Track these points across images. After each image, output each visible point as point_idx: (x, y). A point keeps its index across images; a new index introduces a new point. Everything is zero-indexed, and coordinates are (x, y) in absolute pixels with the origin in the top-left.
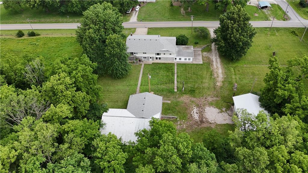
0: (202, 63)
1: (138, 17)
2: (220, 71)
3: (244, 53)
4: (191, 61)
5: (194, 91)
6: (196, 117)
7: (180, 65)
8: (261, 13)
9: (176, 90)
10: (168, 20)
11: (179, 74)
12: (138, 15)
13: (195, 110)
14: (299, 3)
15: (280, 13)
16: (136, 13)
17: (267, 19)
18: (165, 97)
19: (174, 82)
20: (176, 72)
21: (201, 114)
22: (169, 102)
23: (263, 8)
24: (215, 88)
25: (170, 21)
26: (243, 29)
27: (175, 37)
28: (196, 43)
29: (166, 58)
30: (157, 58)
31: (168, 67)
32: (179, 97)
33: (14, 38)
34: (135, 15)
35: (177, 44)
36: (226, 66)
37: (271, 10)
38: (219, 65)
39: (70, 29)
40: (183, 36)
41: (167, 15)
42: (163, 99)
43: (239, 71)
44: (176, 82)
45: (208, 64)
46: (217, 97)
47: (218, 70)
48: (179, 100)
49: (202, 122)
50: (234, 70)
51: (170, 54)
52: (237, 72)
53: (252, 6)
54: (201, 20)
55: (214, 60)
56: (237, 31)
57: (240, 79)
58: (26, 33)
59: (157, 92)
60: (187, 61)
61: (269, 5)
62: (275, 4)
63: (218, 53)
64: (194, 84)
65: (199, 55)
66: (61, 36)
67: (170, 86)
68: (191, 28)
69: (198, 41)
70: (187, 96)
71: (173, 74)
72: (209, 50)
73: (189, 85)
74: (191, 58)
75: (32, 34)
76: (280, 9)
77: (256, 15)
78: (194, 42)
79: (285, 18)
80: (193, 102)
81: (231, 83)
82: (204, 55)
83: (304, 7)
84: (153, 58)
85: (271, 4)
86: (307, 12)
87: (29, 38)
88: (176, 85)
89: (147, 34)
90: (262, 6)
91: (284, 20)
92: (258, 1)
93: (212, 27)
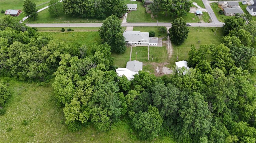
0: (162, 46)
1: (127, 20)
2: (171, 50)
3: (184, 41)
4: (157, 45)
5: (158, 60)
6: (158, 71)
7: (151, 47)
8: (197, 18)
9: (149, 60)
10: (144, 21)
11: (150, 52)
14: (219, 11)
15: (207, 17)
17: (199, 21)
18: (144, 63)
20: (149, 51)
21: (161, 70)
22: (146, 65)
23: (198, 15)
24: (168, 59)
25: (145, 22)
26: (182, 29)
27: (148, 33)
28: (159, 36)
29: (144, 44)
30: (139, 44)
31: (145, 48)
32: (151, 63)
33: (60, 32)
34: (125, 18)
35: (149, 36)
36: (174, 48)
37: (203, 16)
38: (171, 48)
39: (89, 27)
40: (153, 32)
41: (143, 18)
42: (143, 64)
43: (180, 50)
44: (149, 56)
45: (165, 46)
46: (169, 62)
47: (170, 50)
48: (150, 64)
49: (161, 73)
50: (178, 50)
51: (146, 42)
52: (179, 51)
53: (192, 13)
54: (162, 22)
55: (168, 45)
56: (180, 30)
57: (180, 54)
58: (66, 29)
59: (139, 60)
60: (155, 45)
61: (202, 13)
62: (205, 12)
63: (170, 41)
64: (158, 57)
65: (161, 42)
66: (85, 31)
67: (146, 58)
68: (157, 27)
69: (160, 34)
70: (154, 62)
71: (147, 52)
72: (166, 39)
73: (155, 57)
74: (157, 44)
75: (70, 30)
76: (208, 15)
77: (194, 19)
78: (158, 35)
79: (209, 21)
80: (157, 65)
81: (176, 56)
82: (163, 42)
83: (221, 14)
84: (137, 43)
85: (203, 12)
86: (223, 17)
87: (68, 32)
88: (149, 57)
89: (133, 31)
90: (197, 14)
91: (208, 22)
92: (196, 10)
93: (168, 26)
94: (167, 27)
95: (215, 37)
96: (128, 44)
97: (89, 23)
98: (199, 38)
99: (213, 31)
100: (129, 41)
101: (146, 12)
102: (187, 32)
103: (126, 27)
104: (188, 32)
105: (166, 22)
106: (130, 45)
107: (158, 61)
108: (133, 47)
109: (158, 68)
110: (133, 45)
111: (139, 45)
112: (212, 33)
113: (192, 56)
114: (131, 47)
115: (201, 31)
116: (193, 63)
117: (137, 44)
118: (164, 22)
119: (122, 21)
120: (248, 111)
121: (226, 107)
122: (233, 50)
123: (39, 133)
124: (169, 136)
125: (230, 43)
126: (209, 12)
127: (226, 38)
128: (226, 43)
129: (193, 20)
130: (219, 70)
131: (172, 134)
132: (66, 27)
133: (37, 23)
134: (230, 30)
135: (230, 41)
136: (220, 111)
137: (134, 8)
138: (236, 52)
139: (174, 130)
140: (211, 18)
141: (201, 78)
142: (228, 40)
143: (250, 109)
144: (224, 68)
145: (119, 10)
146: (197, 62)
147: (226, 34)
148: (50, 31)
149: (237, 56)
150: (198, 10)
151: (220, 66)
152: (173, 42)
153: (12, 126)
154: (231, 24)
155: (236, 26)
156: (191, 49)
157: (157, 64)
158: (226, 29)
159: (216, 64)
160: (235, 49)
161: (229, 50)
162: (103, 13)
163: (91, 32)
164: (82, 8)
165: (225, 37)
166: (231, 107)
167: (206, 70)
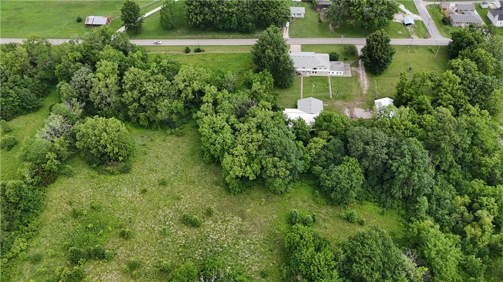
0: (351, 76)
1: (289, 33)
2: (366, 83)
3: (386, 68)
4: (342, 74)
6: (348, 115)
7: (333, 78)
8: (405, 31)
9: (331, 97)
10: (318, 36)
11: (333, 85)
12: (289, 31)
13: (347, 110)
14: (443, 20)
15: (422, 30)
16: (286, 29)
17: (409, 36)
18: (324, 102)
19: (329, 92)
20: (330, 83)
21: (351, 113)
22: (327, 105)
23: (407, 25)
24: (361, 96)
25: (320, 38)
26: (384, 49)
27: (328, 55)
28: (346, 59)
29: (321, 72)
30: (313, 72)
31: (324, 79)
32: (335, 102)
33: (182, 54)
34: (286, 31)
35: (330, 60)
36: (371, 79)
37: (415, 27)
38: (365, 78)
39: (230, 46)
40: (335, 53)
41: (316, 31)
43: (381, 82)
44: (331, 91)
45: (356, 76)
46: (363, 101)
47: (364, 81)
48: (333, 104)
49: (352, 117)
50: (377, 81)
51: (325, 69)
52: (379, 83)
53: (397, 23)
54: (348, 37)
55: (361, 73)
56: (381, 50)
57: (381, 88)
58: (192, 49)
59: (318, 98)
60: (339, 74)
61: (413, 23)
62: (419, 21)
63: (364, 68)
64: (345, 92)
65: (348, 69)
66: (224, 52)
67: (327, 94)
68: (341, 45)
69: (347, 57)
70: (341, 101)
71: (328, 85)
72: (357, 65)
73: (342, 93)
74: (342, 72)
75: (198, 51)
76: (424, 25)
77: (400, 32)
78: (344, 58)
79: (426, 35)
80: (345, 105)
81: (374, 92)
82: (352, 70)
83: (446, 24)
84: (310, 71)
85: (415, 21)
86: (448, 30)
87: (196, 53)
88: (331, 93)
89: (302, 51)
90: (406, 23)
91: (425, 38)
92: (404, 17)
93: (360, 44)
94: (356, 46)
95: (436, 62)
96: (297, 72)
97: (228, 38)
98: (409, 64)
99: (433, 53)
100: (297, 68)
101: (320, 21)
102: (392, 54)
103: (290, 45)
104: (394, 53)
105: (354, 37)
106: (299, 74)
107: (346, 98)
108: (304, 77)
110: (304, 75)
111: (314, 74)
112: (431, 55)
113: (402, 90)
114: (301, 77)
115: (413, 52)
116: (404, 101)
117: (310, 73)
118: (351, 37)
119: (282, 35)
120: (485, 166)
121: (454, 161)
122: (466, 81)
123: (187, 196)
124: (372, 200)
125: (461, 70)
126: (426, 20)
127: (454, 62)
128: (455, 70)
129: (400, 34)
130: (444, 109)
131: (376, 197)
132: (191, 46)
133: (142, 38)
134: (461, 51)
135: (460, 67)
136: (444, 167)
137: (301, 14)
138: (470, 83)
139: (379, 192)
140: (429, 31)
141: (417, 120)
142: (457, 66)
143: (488, 163)
144: (451, 106)
145: (277, 17)
146: (409, 98)
147: (454, 56)
148: (166, 52)
149: (470, 88)
150: (406, 16)
151: (445, 104)
152: (369, 69)
154: (462, 41)
155: (470, 43)
156: (401, 78)
157: (345, 103)
158: (454, 48)
159: (440, 101)
160: (468, 79)
161: (459, 80)
162: (252, 22)
163: (232, 54)
164: (217, 14)
165: (453, 60)
166: (461, 161)
167: (424, 110)
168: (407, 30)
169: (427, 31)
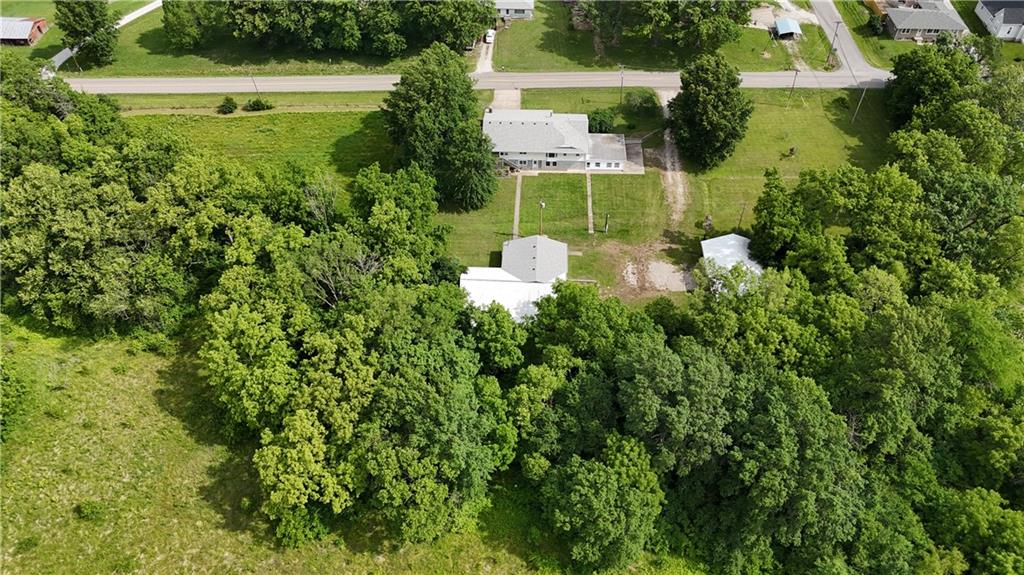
0: (642, 172)
1: (493, 59)
2: (680, 190)
3: (730, 151)
4: (621, 168)
5: (628, 231)
6: (632, 280)
7: (598, 178)
8: (778, 51)
9: (591, 231)
10: (566, 67)
11: (597, 197)
12: (494, 56)
14: (869, 23)
15: (821, 48)
16: (488, 48)
17: (788, 66)
18: (571, 244)
19: (587, 215)
20: (589, 193)
21: (641, 275)
22: (580, 254)
23: (783, 36)
24: (669, 225)
25: (570, 71)
26: (725, 103)
27: (586, 116)
28: (631, 128)
29: (568, 164)
30: (548, 164)
31: (574, 183)
32: (600, 245)
33: (216, 115)
34: (487, 53)
35: (590, 132)
36: (692, 180)
37: (802, 43)
38: (679, 178)
39: (339, 93)
40: (604, 113)
41: (562, 54)
42: (569, 249)
43: (718, 189)
44: (590, 214)
45: (656, 174)
46: (673, 242)
47: (677, 187)
48: (598, 249)
49: (643, 288)
50: (709, 186)
51: (578, 155)
52: (714, 191)
53: (760, 30)
54: (639, 69)
55: (669, 165)
56: (715, 107)
57: (718, 205)
58: (241, 102)
59: (555, 234)
60: (613, 168)
61: (797, 30)
62: (813, 25)
63: (676, 151)
64: (627, 217)
65: (637, 154)
66: (323, 109)
67: (580, 223)
68: (620, 89)
69: (633, 122)
70: (615, 242)
71: (584, 198)
72: (658, 143)
73: (618, 220)
74: (621, 163)
75: (257, 106)
76: (824, 38)
77: (767, 55)
78: (625, 126)
79: (831, 64)
80: (625, 253)
81: (700, 215)
82: (648, 155)
83: (877, 35)
84: (540, 162)
85: (803, 26)
86: (882, 48)
87: (251, 114)
88: (591, 220)
89: (522, 108)
90: (781, 32)
91: (826, 69)
92: (775, 16)
93: (665, 86)
94: (659, 92)
96: (506, 165)
97: (338, 73)
98: (790, 137)
99: (847, 108)
100: (506, 154)
101: (571, 28)
102: (745, 114)
103: (492, 91)
104: (750, 112)
106: (512, 169)
107: (628, 234)
108: (524, 177)
109: (630, 268)
110: (524, 170)
111: (551, 170)
112: (842, 114)
113: (771, 216)
114: (516, 178)
115: (799, 106)
116: (775, 246)
117: (540, 167)
118: (647, 70)
119: (475, 65)
120: (1000, 445)
121: (914, 428)
122: (936, 191)
123: (154, 555)
125: (922, 161)
126: (828, 24)
127: (908, 139)
128: (906, 161)
129: (766, 59)
130: (882, 274)
131: (700, 545)
132: (242, 94)
133: (117, 74)
134: (918, 105)
135: (919, 151)
136: (890, 446)
137: (523, 11)
138: (946, 198)
139: (708, 531)
140: (838, 53)
141: (814, 313)
142: (911, 149)
144: (899, 265)
145: (459, 19)
146: (788, 240)
147: (902, 120)
148: (174, 112)
149: (947, 212)
150: (782, 15)
151: (884, 260)
152: (688, 154)
153: (37, 527)
154: (921, 81)
155: (941, 86)
156: (766, 185)
157: (627, 248)
158: (901, 98)
159: (869, 249)
160: (942, 185)
161: (919, 191)
162: (396, 31)
163: (346, 114)
164: (306, 12)
165: (901, 133)
166: (931, 427)
167: (827, 276)
168: (783, 48)
169: (832, 51)
